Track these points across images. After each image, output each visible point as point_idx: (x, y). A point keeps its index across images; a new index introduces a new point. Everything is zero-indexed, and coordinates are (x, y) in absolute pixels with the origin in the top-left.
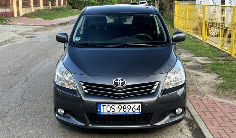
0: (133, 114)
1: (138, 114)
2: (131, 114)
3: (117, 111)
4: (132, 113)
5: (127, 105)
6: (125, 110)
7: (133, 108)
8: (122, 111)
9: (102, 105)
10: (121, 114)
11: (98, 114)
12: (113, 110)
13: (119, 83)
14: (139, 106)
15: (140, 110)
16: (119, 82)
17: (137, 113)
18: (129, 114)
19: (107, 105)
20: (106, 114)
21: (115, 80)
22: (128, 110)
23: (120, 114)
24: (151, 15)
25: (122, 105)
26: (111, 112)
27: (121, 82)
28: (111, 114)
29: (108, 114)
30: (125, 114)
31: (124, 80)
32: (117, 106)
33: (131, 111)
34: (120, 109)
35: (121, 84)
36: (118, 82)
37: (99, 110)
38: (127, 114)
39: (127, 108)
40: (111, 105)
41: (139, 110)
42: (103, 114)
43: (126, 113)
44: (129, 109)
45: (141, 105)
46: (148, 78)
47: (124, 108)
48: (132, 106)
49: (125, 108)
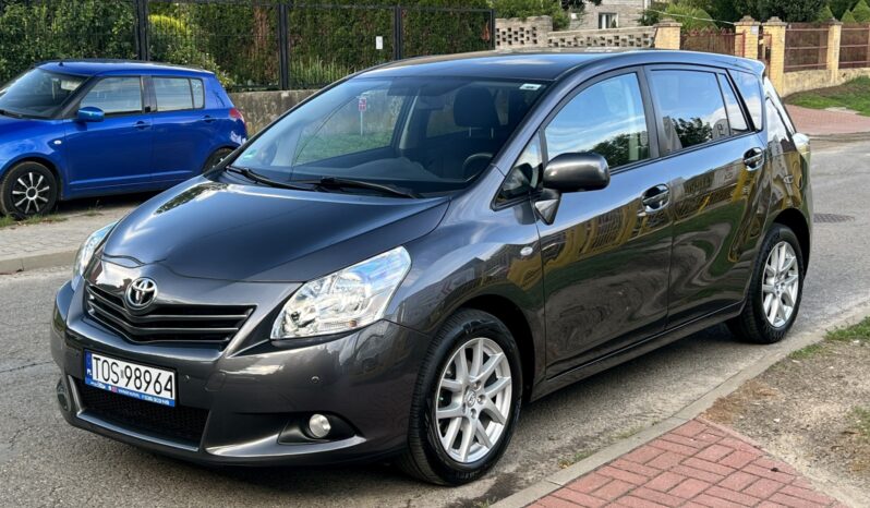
0: (155, 400)
1: (167, 403)
2: (150, 399)
3: (122, 383)
4: (153, 396)
5: (143, 369)
7: (157, 381)
8: (131, 386)
9: (94, 355)
14: (170, 379)
15: (171, 390)
17: (165, 399)
19: (103, 358)
22: (144, 385)
23: (126, 393)
24: (525, 86)
25: (133, 366)
26: (110, 382)
27: (145, 289)
28: (110, 388)
29: (104, 387)
30: (137, 395)
31: (154, 287)
32: (122, 365)
33: (151, 391)
34: (129, 378)
37: (89, 371)
39: (142, 378)
40: (111, 361)
41: (169, 393)
42: (95, 385)
43: (141, 394)
44: (148, 383)
46: (224, 289)
47: (137, 378)
48: (155, 372)
49: (139, 378)
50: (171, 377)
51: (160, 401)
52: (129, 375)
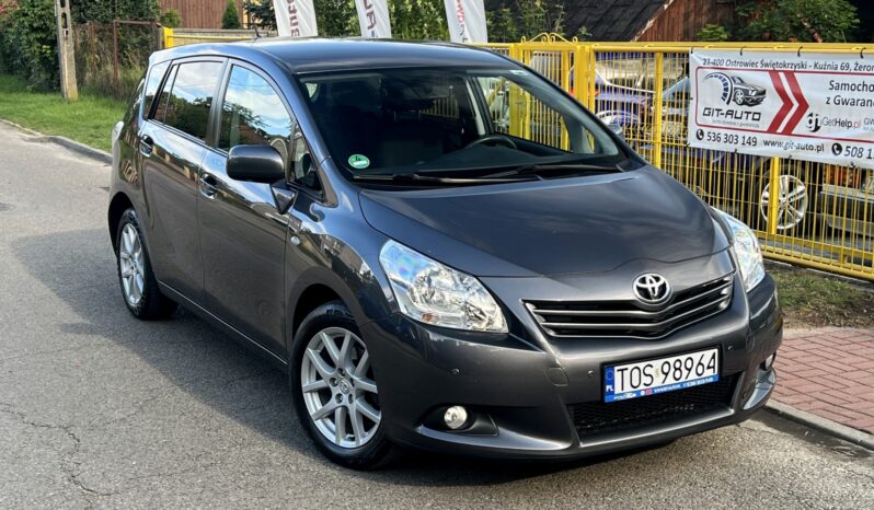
2: (693, 384)
3: (658, 382)
6: (678, 374)
9: (616, 368)
10: (670, 388)
11: (607, 399)
12: (648, 381)
13: (653, 289)
14: (713, 357)
15: (713, 367)
16: (652, 285)
18: (688, 385)
19: (630, 367)
20: (629, 396)
21: (637, 283)
22: (685, 372)
23: (665, 389)
25: (671, 360)
28: (643, 393)
29: (634, 395)
34: (666, 374)
35: (657, 290)
36: (648, 286)
38: (684, 386)
39: (683, 368)
40: (641, 365)
43: (681, 384)
44: (689, 370)
45: (716, 351)
47: (676, 369)
49: (679, 369)
50: (714, 354)
51: (703, 382)
52: (666, 370)
